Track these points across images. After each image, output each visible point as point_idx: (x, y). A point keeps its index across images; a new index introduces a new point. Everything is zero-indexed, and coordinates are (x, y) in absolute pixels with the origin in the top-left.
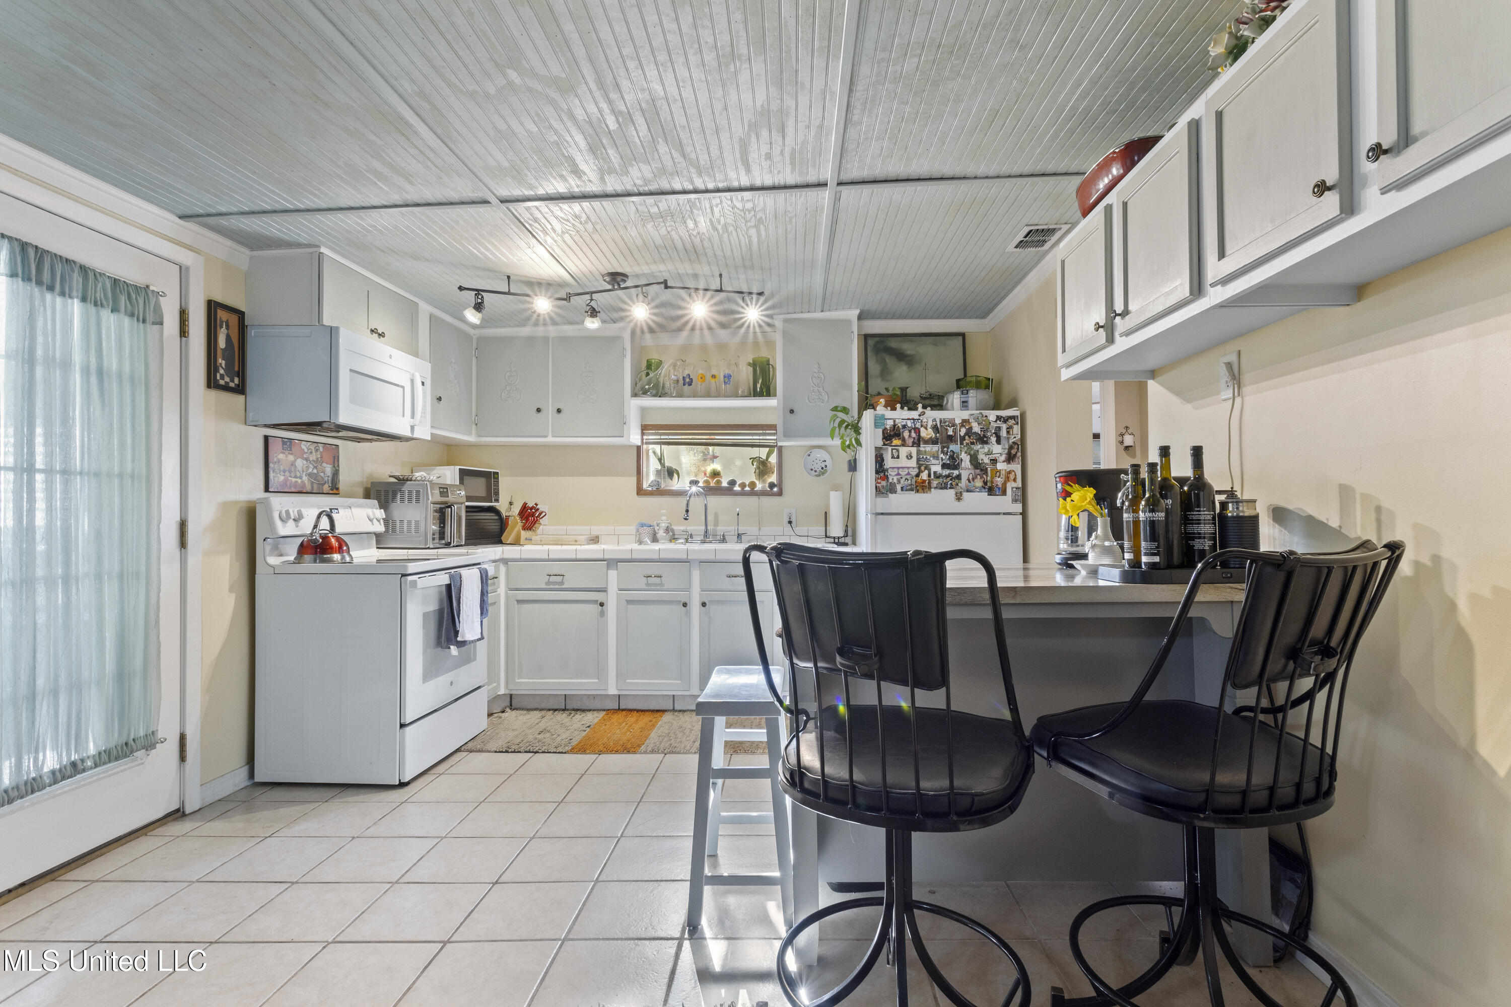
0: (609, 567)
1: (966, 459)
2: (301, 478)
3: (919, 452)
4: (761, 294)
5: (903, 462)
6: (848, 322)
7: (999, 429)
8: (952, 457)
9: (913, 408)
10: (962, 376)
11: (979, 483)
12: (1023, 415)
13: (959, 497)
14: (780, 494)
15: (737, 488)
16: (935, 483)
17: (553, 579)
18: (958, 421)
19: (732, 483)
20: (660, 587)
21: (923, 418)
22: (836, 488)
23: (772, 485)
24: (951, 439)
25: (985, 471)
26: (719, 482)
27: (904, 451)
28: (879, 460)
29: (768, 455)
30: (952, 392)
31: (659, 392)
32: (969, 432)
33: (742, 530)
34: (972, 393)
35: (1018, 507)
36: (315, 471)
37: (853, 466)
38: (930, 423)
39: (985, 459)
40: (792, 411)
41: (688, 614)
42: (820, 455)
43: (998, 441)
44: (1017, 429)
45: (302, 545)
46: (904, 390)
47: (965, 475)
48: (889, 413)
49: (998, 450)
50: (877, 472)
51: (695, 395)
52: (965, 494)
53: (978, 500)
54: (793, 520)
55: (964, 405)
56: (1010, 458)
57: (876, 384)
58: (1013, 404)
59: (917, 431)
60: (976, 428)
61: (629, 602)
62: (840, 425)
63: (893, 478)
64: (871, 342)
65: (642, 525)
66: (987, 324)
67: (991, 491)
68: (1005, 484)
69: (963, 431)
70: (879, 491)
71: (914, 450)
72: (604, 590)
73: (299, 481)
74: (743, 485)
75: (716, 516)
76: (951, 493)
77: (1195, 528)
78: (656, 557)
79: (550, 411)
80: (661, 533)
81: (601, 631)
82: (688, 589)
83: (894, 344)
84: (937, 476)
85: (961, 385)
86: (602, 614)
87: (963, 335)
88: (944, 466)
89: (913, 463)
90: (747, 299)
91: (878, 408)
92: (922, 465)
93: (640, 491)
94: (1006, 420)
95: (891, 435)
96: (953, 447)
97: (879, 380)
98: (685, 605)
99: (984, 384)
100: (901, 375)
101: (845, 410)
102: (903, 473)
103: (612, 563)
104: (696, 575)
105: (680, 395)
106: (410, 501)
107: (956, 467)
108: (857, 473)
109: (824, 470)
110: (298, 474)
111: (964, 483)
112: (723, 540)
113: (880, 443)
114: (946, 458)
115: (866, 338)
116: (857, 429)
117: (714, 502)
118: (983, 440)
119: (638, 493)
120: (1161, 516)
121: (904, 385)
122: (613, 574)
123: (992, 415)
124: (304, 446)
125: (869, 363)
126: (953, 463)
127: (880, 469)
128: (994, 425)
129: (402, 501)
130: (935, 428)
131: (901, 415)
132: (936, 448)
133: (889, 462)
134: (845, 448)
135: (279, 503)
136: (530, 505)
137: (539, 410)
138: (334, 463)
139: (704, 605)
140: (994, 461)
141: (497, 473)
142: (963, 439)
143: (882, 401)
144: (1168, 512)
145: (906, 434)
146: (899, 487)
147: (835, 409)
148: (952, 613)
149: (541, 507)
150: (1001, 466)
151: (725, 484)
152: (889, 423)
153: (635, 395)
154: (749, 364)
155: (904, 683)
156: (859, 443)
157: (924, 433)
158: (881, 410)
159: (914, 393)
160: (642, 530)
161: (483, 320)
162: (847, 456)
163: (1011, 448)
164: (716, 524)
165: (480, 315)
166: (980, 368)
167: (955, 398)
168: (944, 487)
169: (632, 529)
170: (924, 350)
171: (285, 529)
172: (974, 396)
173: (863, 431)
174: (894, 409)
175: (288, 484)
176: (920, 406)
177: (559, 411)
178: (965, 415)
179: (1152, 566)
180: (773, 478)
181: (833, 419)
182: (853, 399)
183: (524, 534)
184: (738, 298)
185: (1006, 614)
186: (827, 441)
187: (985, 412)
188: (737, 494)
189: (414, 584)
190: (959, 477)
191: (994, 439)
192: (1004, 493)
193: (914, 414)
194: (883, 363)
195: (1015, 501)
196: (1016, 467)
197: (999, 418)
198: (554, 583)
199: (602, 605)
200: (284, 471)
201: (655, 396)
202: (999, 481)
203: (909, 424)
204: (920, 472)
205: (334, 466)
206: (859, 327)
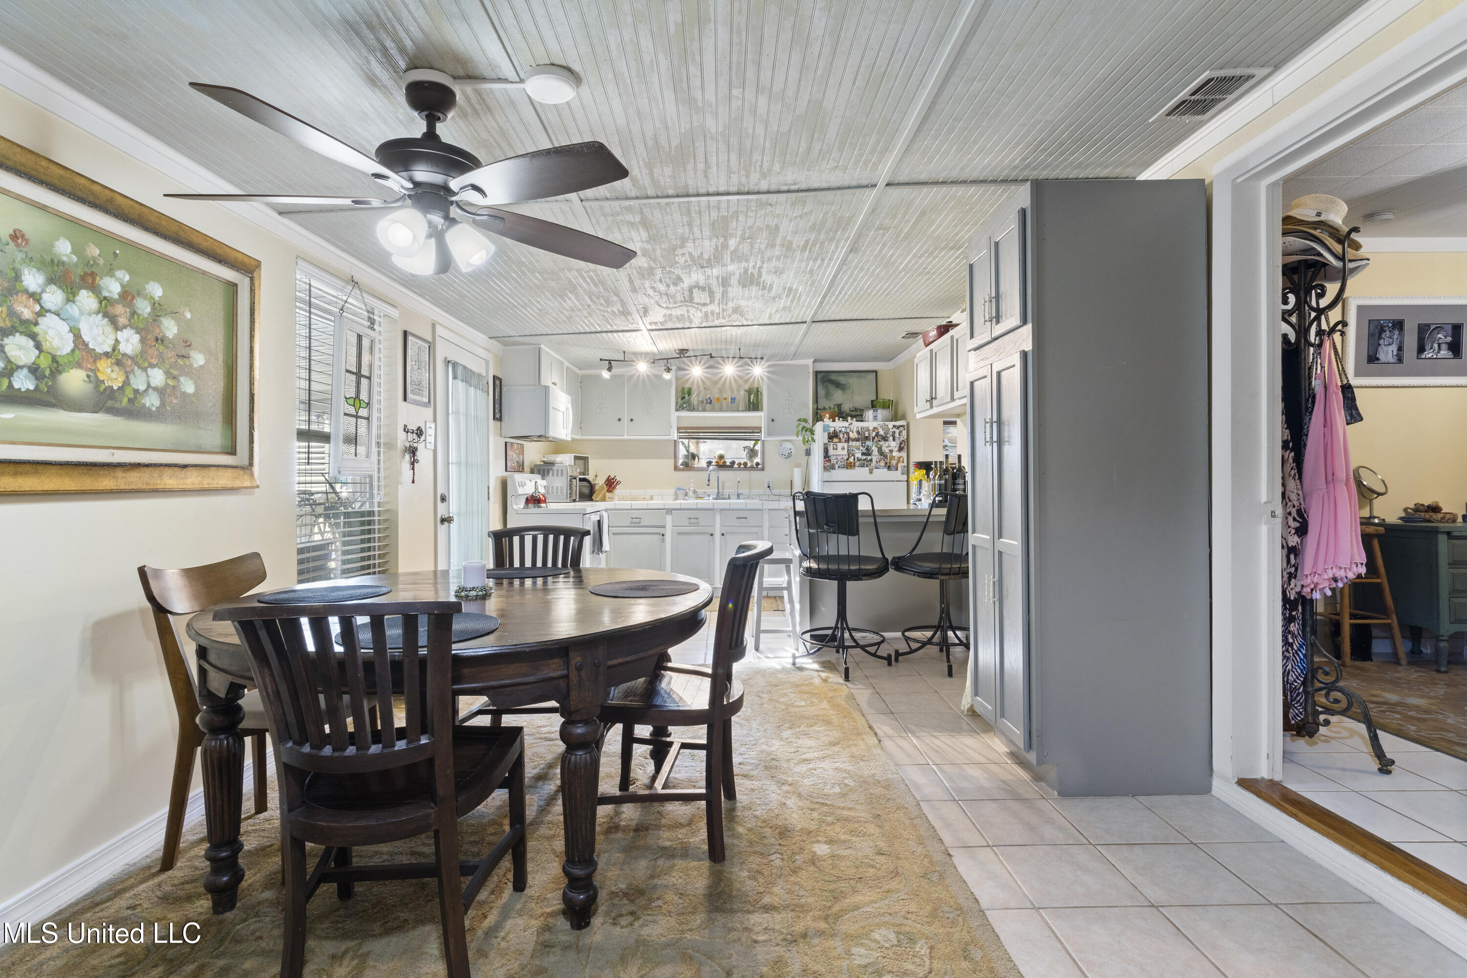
0: (667, 513)
1: (875, 450)
2: (515, 463)
3: (848, 446)
4: (762, 358)
5: (839, 452)
6: (807, 366)
7: (894, 432)
8: (867, 449)
9: (845, 419)
10: (874, 398)
11: (882, 464)
12: (908, 424)
13: (871, 472)
14: (763, 469)
15: (736, 466)
16: (857, 464)
17: (634, 520)
18: (871, 428)
19: (733, 463)
20: (697, 524)
21: (851, 427)
22: (798, 466)
23: (757, 464)
24: (867, 438)
25: (886, 457)
26: (725, 462)
27: (840, 445)
28: (826, 451)
29: (754, 445)
30: (868, 409)
31: (691, 408)
32: (877, 434)
33: (740, 491)
34: (880, 411)
35: (905, 477)
36: (518, 460)
37: (808, 453)
38: (855, 430)
39: (886, 450)
40: (773, 420)
41: (714, 540)
42: (788, 445)
43: (894, 440)
44: (904, 433)
45: (527, 499)
46: (839, 406)
47: (875, 459)
48: (832, 424)
49: (894, 445)
50: (825, 458)
51: (713, 410)
52: (875, 470)
53: (882, 473)
54: (771, 485)
55: (875, 418)
56: (900, 449)
57: (823, 403)
58: (903, 417)
59: (848, 434)
60: (882, 432)
61: (679, 533)
62: (802, 429)
63: (833, 461)
64: (819, 376)
65: (679, 489)
66: (889, 365)
67: (889, 468)
68: (897, 464)
69: (874, 434)
70: (826, 469)
71: (846, 445)
72: (664, 527)
73: (514, 465)
74: (740, 464)
75: (723, 483)
76: (867, 469)
77: (958, 487)
78: (695, 507)
79: (626, 420)
80: (691, 494)
81: (662, 550)
82: (713, 526)
83: (833, 377)
84: (859, 460)
85: (874, 405)
86: (663, 540)
87: (876, 372)
88: (863, 454)
89: (845, 452)
90: (755, 361)
91: (825, 420)
92: (850, 454)
93: (676, 468)
94: (898, 428)
95: (833, 436)
96: (868, 443)
97: (824, 400)
98: (712, 535)
99: (886, 405)
100: (838, 397)
101: (805, 421)
102: (839, 458)
103: (669, 511)
104: (718, 517)
105: (704, 410)
106: (557, 475)
107: (869, 455)
108: (811, 457)
109: (790, 455)
111: (874, 463)
112: (729, 498)
113: (826, 441)
114: (864, 451)
115: (817, 373)
116: (812, 432)
117: (724, 474)
118: (885, 439)
119: (675, 470)
120: (943, 482)
121: (839, 403)
122: (669, 518)
123: (890, 425)
124: (515, 446)
125: (819, 390)
126: (868, 452)
127: (826, 456)
128: (891, 430)
129: (553, 475)
130: (858, 432)
131: (839, 425)
132: (858, 443)
133: (831, 452)
134: (806, 442)
135: (518, 477)
136: (612, 476)
137: (619, 420)
138: (523, 454)
139: (723, 535)
140: (891, 451)
141: (587, 457)
142: (874, 438)
143: (828, 415)
144: (946, 481)
145: (841, 436)
146: (837, 466)
147: (799, 420)
148: (861, 520)
149: (618, 479)
150: (894, 454)
151: (728, 464)
152: (832, 430)
153: (677, 410)
154: (746, 391)
155: (845, 534)
156: (813, 440)
157: (852, 435)
158: (827, 421)
159: (846, 407)
160: (679, 492)
161: (611, 376)
162: (805, 447)
163: (901, 443)
164: (723, 489)
165: (609, 373)
166: (886, 394)
167: (870, 414)
168: (862, 466)
169: (672, 491)
170: (853, 381)
171: (521, 491)
172: (881, 413)
173: (816, 433)
174: (834, 421)
175: (512, 467)
176: (849, 418)
177: (632, 420)
178: (875, 424)
179: (940, 501)
180: (758, 460)
181: (798, 426)
182: (808, 413)
183: (608, 495)
184: (748, 361)
185: (878, 520)
186: (794, 438)
187: (887, 423)
188: (736, 470)
189: (590, 518)
190: (871, 460)
191: (891, 438)
192: (897, 469)
193: (846, 424)
194: (827, 389)
195: (903, 474)
196: (904, 454)
197: (894, 426)
198: (635, 523)
199: (663, 535)
200: (511, 460)
201: (689, 410)
202: (894, 462)
203: (843, 430)
204: (849, 457)
205: (523, 456)
206: (813, 367)
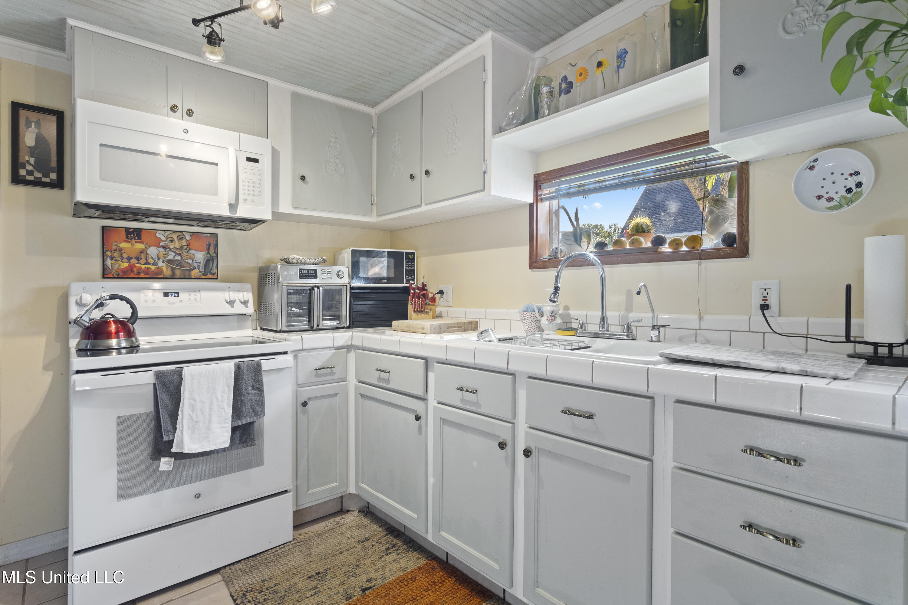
2: (155, 264)
14: (744, 252)
23: (729, 240)
36: (178, 258)
54: (773, 302)
61: (444, 421)
73: (153, 267)
79: (419, 176)
109: (852, 194)
110: (151, 261)
119: (531, 267)
124: (159, 235)
137: (412, 177)
138: (209, 250)
141: (413, 254)
175: (135, 270)
177: (427, 173)
198: (383, 380)
199: (418, 418)
200: (129, 259)
205: (208, 253)
